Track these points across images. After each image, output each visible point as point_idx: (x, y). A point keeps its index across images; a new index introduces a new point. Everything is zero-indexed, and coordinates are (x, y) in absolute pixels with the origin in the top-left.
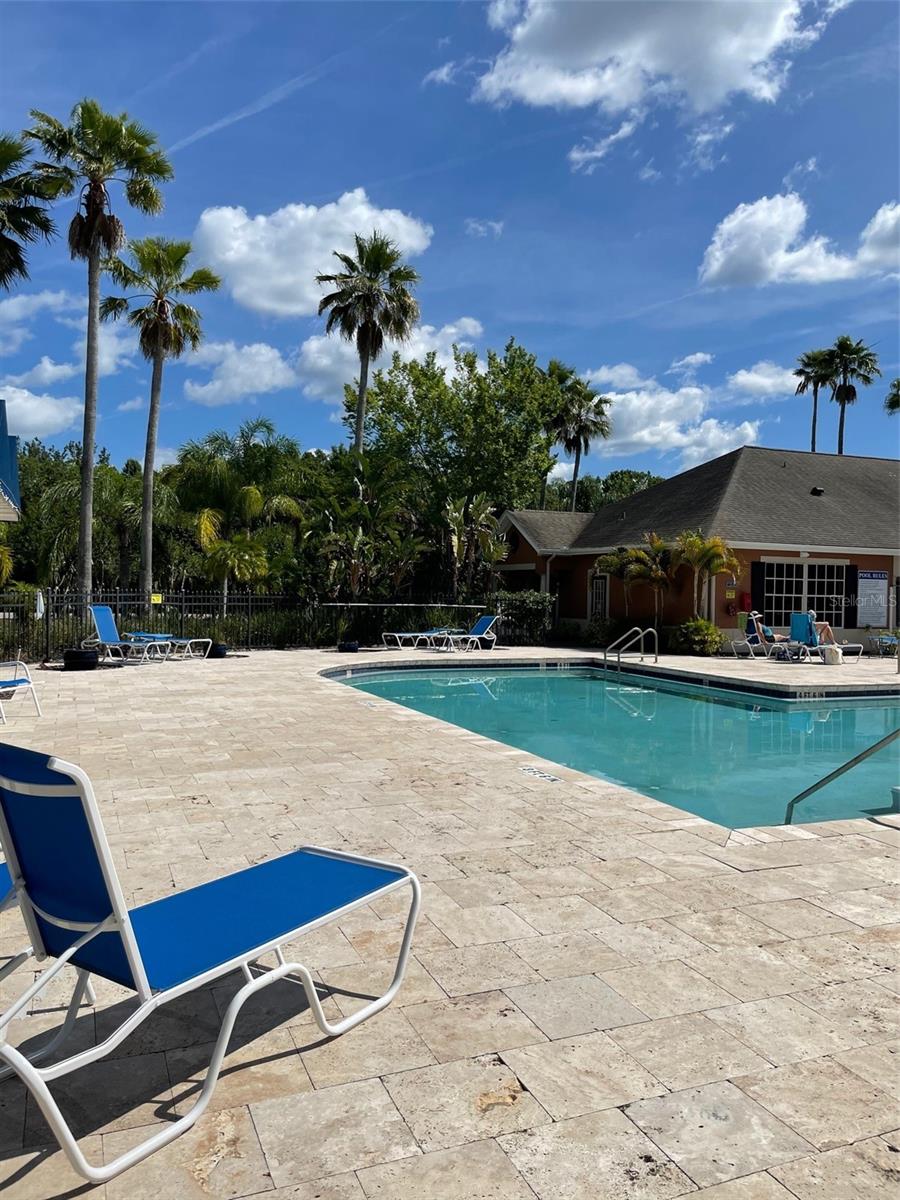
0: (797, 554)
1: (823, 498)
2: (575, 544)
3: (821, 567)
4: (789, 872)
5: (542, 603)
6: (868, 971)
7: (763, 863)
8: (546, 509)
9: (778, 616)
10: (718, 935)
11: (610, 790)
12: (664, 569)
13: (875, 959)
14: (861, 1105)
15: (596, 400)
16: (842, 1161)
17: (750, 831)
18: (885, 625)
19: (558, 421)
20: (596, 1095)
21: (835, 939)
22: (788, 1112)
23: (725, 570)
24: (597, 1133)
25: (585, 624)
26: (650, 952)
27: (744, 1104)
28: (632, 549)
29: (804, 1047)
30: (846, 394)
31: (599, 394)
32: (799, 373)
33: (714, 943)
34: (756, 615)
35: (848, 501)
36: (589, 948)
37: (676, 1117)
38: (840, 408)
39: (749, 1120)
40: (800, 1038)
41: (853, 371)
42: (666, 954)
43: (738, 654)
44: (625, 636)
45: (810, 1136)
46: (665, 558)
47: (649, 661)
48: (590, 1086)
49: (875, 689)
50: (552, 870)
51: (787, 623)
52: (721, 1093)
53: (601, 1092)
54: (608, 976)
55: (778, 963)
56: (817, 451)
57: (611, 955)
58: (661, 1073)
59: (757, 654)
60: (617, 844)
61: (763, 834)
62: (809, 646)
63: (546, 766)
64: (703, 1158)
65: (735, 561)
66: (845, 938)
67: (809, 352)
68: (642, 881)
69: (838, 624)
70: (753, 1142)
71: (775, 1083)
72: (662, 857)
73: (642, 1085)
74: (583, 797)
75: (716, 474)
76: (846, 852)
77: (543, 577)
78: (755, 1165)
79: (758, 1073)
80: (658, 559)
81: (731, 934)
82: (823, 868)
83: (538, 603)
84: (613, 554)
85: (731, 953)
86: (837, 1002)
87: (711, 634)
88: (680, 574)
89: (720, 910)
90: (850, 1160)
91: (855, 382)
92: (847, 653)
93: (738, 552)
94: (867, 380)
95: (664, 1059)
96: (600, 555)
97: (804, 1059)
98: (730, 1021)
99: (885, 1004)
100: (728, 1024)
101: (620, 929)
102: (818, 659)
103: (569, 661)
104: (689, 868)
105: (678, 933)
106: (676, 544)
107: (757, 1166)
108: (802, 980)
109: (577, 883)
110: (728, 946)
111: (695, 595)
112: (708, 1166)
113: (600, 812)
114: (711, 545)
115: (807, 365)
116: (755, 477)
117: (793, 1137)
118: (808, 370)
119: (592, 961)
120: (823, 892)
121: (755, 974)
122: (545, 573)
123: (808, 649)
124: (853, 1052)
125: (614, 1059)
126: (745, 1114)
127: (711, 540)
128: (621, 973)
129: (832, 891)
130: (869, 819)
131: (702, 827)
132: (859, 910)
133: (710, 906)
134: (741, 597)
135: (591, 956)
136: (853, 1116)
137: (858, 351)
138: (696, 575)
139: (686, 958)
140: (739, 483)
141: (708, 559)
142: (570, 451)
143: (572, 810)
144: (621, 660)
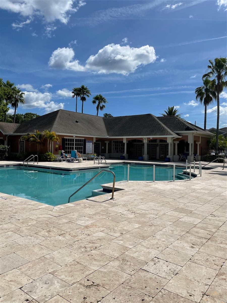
0: (72, 136)
1: (78, 123)
2: (15, 132)
3: (78, 140)
4: (67, 215)
5: (5, 149)
6: (84, 237)
7: (62, 214)
8: (6, 122)
9: (68, 151)
10: (49, 235)
11: (22, 200)
12: (40, 140)
13: (86, 233)
14: (81, 271)
15: (20, 93)
16: (76, 287)
17: (59, 206)
18: (92, 153)
19: (9, 98)
20: (13, 287)
21: (77, 230)
22: (64, 277)
23: (55, 140)
24: (13, 297)
25: (18, 154)
26: (31, 243)
27: (53, 278)
28: (31, 134)
29: (68, 259)
30: (83, 99)
31: (21, 91)
32: (73, 92)
33: (48, 237)
34: (63, 151)
35: (84, 124)
36: (13, 246)
37: (35, 287)
38: (82, 102)
39: (54, 282)
40: (68, 257)
41: (85, 94)
42: (35, 243)
43: (59, 161)
44: (29, 157)
45: (69, 282)
46: (40, 137)
47: (36, 164)
48: (11, 284)
49: (89, 168)
50: (4, 225)
51: (70, 153)
52: (47, 277)
53: (15, 285)
54: (19, 253)
55: (63, 239)
56: (77, 112)
57: (19, 246)
58: (32, 276)
59: (63, 161)
60: (24, 215)
61: (62, 207)
62: (75, 158)
63: (4, 195)
64: (42, 296)
65: (58, 138)
66: (79, 229)
67: (75, 88)
68: (30, 224)
69: (82, 153)
70: (55, 288)
71: (61, 271)
72: (36, 216)
73: (26, 281)
74: (14, 203)
75: (53, 116)
76: (81, 208)
77: (5, 141)
78: (55, 294)
79: (57, 269)
80: (38, 137)
81: (52, 234)
82: (76, 213)
83: (3, 148)
84: (26, 135)
85: (52, 239)
86: (77, 246)
87: (52, 156)
88: (44, 141)
89: (50, 228)
90: (78, 286)
91: (85, 96)
92: (83, 160)
93: (59, 136)
94: (88, 96)
95: (33, 272)
96: (22, 135)
97: (68, 262)
98: (51, 257)
99: (87, 244)
100: (50, 258)
101: (23, 238)
102: (77, 161)
103: (13, 165)
104: (43, 218)
105: (39, 236)
106: (43, 133)
107: (56, 294)
108: (69, 242)
109: (11, 228)
110: (52, 237)
111: (48, 146)
112: (43, 298)
113: (19, 207)
114: (52, 134)
115: (74, 91)
116: (63, 117)
117: (65, 284)
118: (75, 92)
119: (14, 249)
120: (75, 219)
121: (58, 243)
122: (6, 140)
123: (75, 159)
124: (80, 258)
125: (19, 275)
126: (53, 281)
127: (52, 132)
128: (22, 251)
129: (77, 218)
130: (86, 199)
131: (47, 207)
132: (83, 222)
133: (47, 228)
134: (59, 147)
135: (14, 247)
136: (79, 274)
137: (86, 89)
138: (48, 141)
139: (40, 243)
140: (59, 118)
141: (51, 137)
142: (13, 106)
143: (11, 207)
144: (28, 164)
